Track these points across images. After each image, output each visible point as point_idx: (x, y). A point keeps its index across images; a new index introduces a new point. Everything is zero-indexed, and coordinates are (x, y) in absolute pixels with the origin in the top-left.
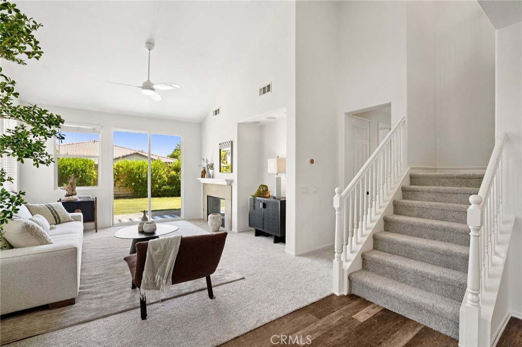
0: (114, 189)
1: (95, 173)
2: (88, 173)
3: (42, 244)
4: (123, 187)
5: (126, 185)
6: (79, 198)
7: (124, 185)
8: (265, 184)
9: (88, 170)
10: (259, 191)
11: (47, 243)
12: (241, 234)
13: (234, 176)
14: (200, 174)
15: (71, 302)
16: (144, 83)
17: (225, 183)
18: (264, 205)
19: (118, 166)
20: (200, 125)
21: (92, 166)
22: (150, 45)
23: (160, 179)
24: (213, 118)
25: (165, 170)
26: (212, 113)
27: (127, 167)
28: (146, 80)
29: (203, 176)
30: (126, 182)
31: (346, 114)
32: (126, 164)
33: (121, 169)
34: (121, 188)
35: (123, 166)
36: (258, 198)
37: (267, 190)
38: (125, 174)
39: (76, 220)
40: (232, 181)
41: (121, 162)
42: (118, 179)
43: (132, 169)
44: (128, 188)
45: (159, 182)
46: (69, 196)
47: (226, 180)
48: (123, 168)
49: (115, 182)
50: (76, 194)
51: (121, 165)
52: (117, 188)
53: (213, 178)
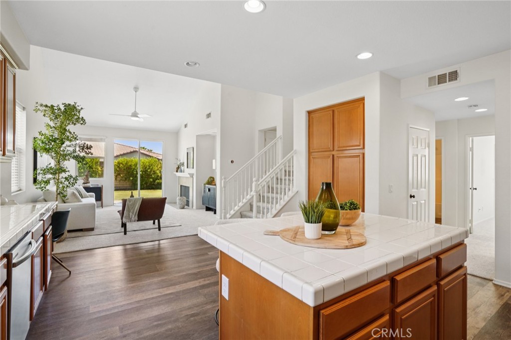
0: (115, 182)
1: (100, 169)
2: (94, 169)
3: (79, 202)
4: (123, 180)
5: (126, 179)
6: (92, 185)
7: (124, 179)
8: (213, 176)
9: (94, 166)
10: (208, 180)
11: (81, 202)
12: (197, 210)
13: (194, 171)
14: (176, 170)
15: (92, 229)
16: (133, 113)
17: (189, 176)
18: (209, 190)
19: (119, 163)
20: (176, 134)
21: (97, 163)
22: (136, 89)
23: (154, 174)
24: (183, 130)
25: (159, 167)
26: (183, 126)
27: (126, 164)
28: (133, 111)
29: (177, 171)
30: (125, 177)
31: (259, 131)
32: (125, 162)
33: (121, 165)
34: (121, 181)
35: (123, 163)
36: (207, 185)
37: (214, 180)
38: (124, 169)
39: (91, 197)
40: (193, 174)
41: (121, 159)
42: (119, 174)
43: (131, 166)
44: (127, 181)
45: (153, 176)
46: (85, 183)
47: (189, 174)
48: (123, 164)
49: (116, 176)
50: (89, 183)
51: (121, 162)
52: (118, 181)
53: (184, 172)
